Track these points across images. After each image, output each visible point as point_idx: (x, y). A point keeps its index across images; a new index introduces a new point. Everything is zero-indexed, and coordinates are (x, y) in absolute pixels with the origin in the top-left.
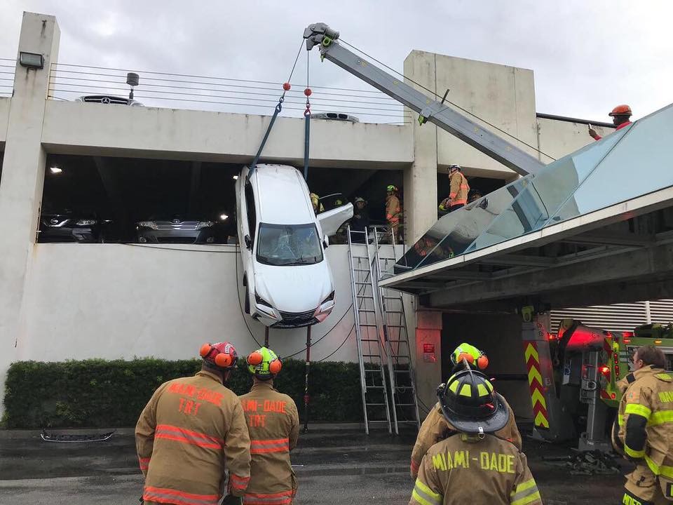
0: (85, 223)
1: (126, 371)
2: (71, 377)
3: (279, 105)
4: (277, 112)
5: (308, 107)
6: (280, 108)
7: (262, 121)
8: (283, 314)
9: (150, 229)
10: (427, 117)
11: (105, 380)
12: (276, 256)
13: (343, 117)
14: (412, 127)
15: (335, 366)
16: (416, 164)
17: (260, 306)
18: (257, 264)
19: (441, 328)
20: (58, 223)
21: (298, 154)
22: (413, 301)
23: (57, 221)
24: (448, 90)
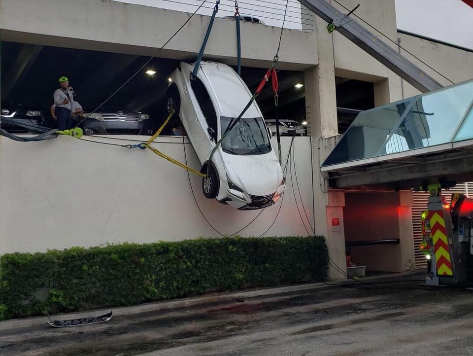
0: (34, 113)
1: (112, 256)
2: (61, 266)
3: (217, 7)
4: (215, 12)
5: (237, 10)
6: (217, 9)
7: (202, 20)
8: (253, 197)
9: (94, 120)
10: (338, 26)
11: (94, 265)
12: (237, 147)
13: (256, 21)
14: (315, 34)
15: (275, 240)
16: (320, 66)
17: (233, 191)
18: (224, 154)
19: (344, 205)
20: (10, 114)
21: (233, 53)
22: (323, 184)
23: (8, 112)
24: (359, 5)
